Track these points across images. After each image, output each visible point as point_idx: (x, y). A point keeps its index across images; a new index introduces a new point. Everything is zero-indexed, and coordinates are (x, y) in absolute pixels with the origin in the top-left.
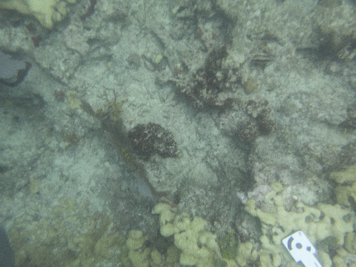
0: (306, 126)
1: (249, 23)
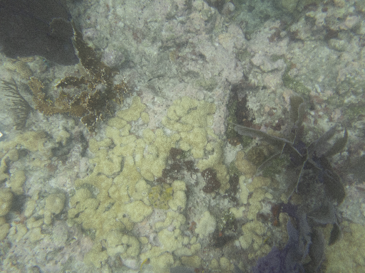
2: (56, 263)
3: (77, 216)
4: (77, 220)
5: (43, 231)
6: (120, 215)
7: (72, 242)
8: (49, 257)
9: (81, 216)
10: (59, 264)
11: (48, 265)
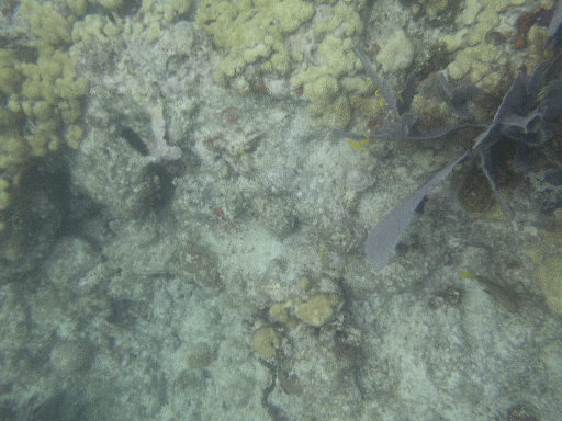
2: (179, 80)
3: (208, 22)
4: (208, 28)
5: (162, 27)
6: (266, 22)
7: (199, 53)
8: (171, 67)
9: (212, 25)
10: (183, 81)
11: (169, 80)
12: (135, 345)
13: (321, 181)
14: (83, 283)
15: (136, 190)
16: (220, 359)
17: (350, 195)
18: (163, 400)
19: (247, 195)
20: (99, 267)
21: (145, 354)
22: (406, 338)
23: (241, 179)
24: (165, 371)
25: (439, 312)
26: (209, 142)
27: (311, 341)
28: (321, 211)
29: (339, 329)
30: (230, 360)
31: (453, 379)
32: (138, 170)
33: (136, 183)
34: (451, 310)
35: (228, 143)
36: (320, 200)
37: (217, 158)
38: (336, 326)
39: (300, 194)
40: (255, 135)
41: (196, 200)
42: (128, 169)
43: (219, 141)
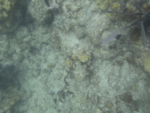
0: (123, 79)
1: (83, 108)
12: (35, 59)
13: (94, 24)
14: (25, 40)
15: (44, 16)
16: (55, 68)
17: (101, 30)
18: (39, 74)
19: (73, 24)
20: (30, 37)
21: (37, 62)
22: (104, 72)
23: (73, 19)
24: (41, 67)
25: (115, 66)
26: (67, 6)
27: (81, 66)
28: (92, 32)
29: (88, 65)
30: (58, 69)
31: (114, 83)
32: (46, 10)
33: (45, 14)
34: (118, 67)
35: (72, 7)
36: (93, 29)
37: (68, 12)
38: (88, 64)
39: (88, 26)
40: (80, 7)
41: (59, 23)
42: (43, 9)
43: (70, 6)
